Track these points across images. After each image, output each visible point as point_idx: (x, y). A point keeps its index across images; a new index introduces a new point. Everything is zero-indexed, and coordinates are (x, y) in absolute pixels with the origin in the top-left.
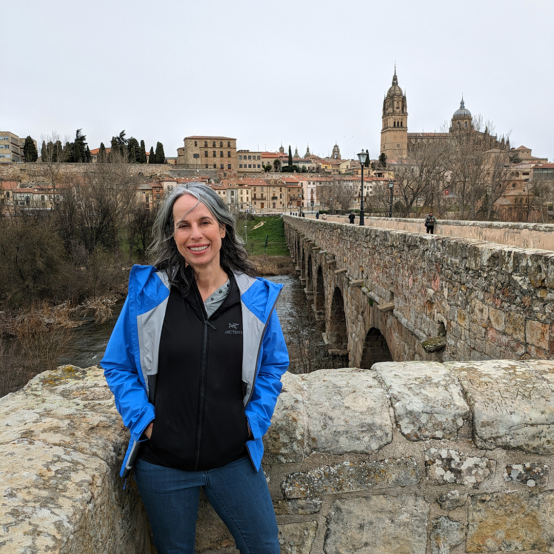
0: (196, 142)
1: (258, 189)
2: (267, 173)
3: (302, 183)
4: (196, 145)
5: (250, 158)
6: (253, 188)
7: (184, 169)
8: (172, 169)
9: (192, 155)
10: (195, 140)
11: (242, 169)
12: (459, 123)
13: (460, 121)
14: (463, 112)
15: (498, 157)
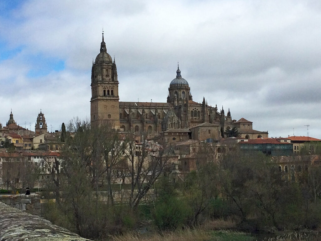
12: (176, 93)
13: (177, 91)
14: (179, 81)
15: (209, 131)
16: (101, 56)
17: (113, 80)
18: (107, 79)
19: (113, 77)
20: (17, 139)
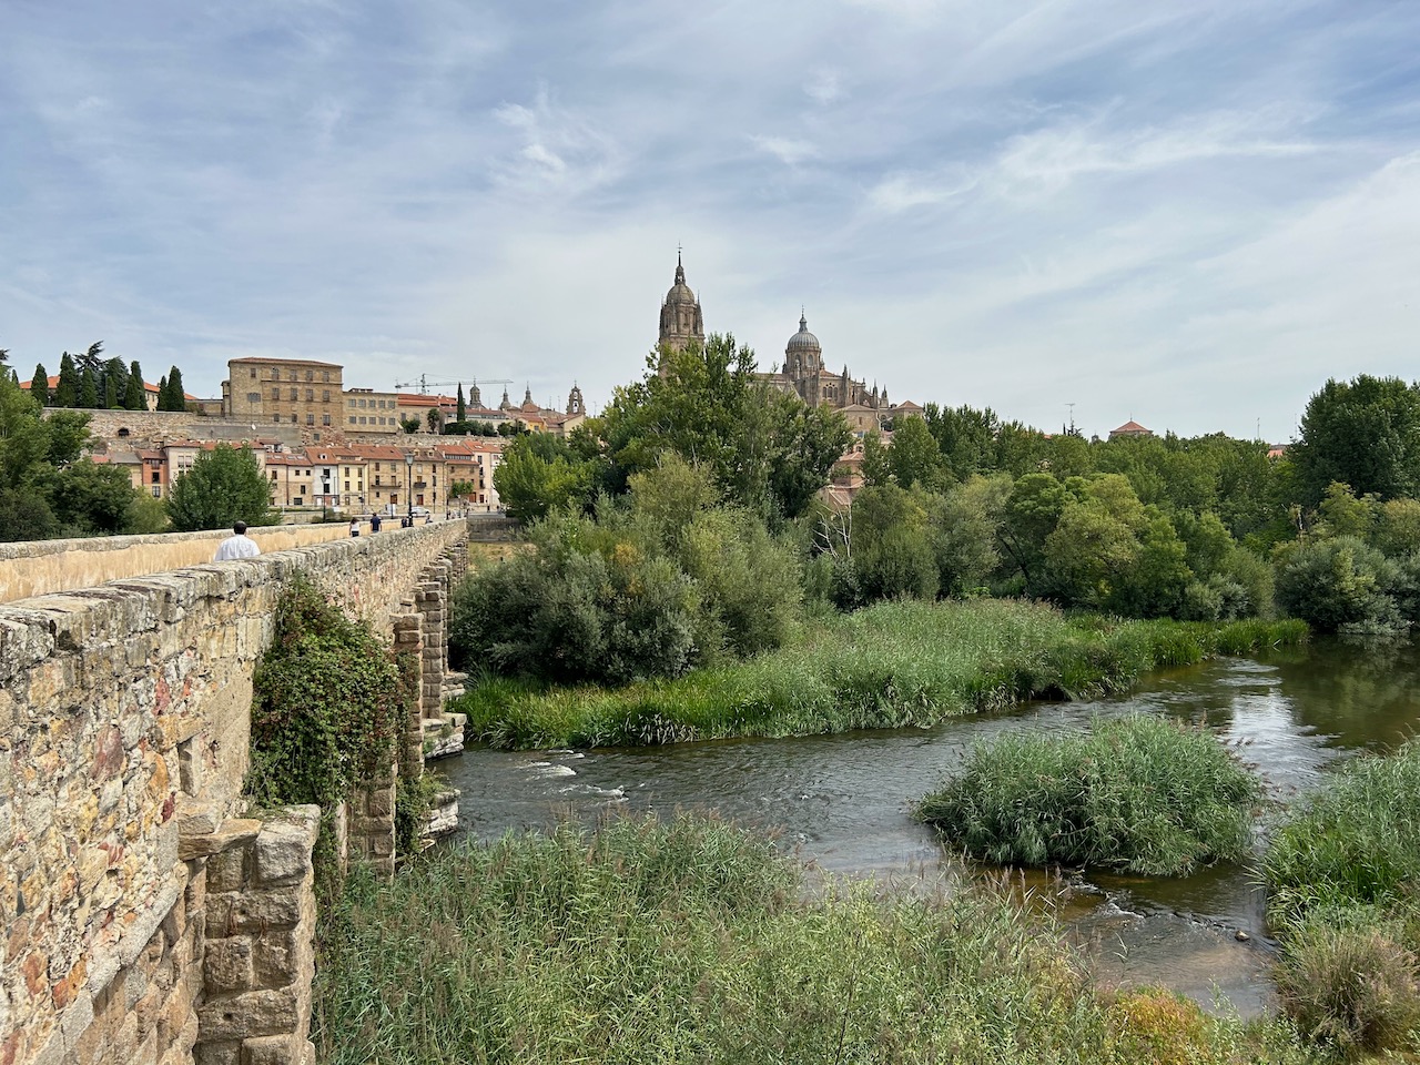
0: (253, 370)
1: (384, 467)
2: (409, 436)
3: (480, 457)
4: (253, 376)
5: (372, 404)
6: (373, 466)
7: (225, 424)
8: (198, 423)
9: (245, 396)
10: (253, 364)
11: (355, 427)
12: (799, 357)
13: (800, 354)
14: (804, 337)
15: (860, 419)
16: (677, 290)
17: (696, 333)
18: (687, 330)
19: (695, 328)
20: (537, 424)
